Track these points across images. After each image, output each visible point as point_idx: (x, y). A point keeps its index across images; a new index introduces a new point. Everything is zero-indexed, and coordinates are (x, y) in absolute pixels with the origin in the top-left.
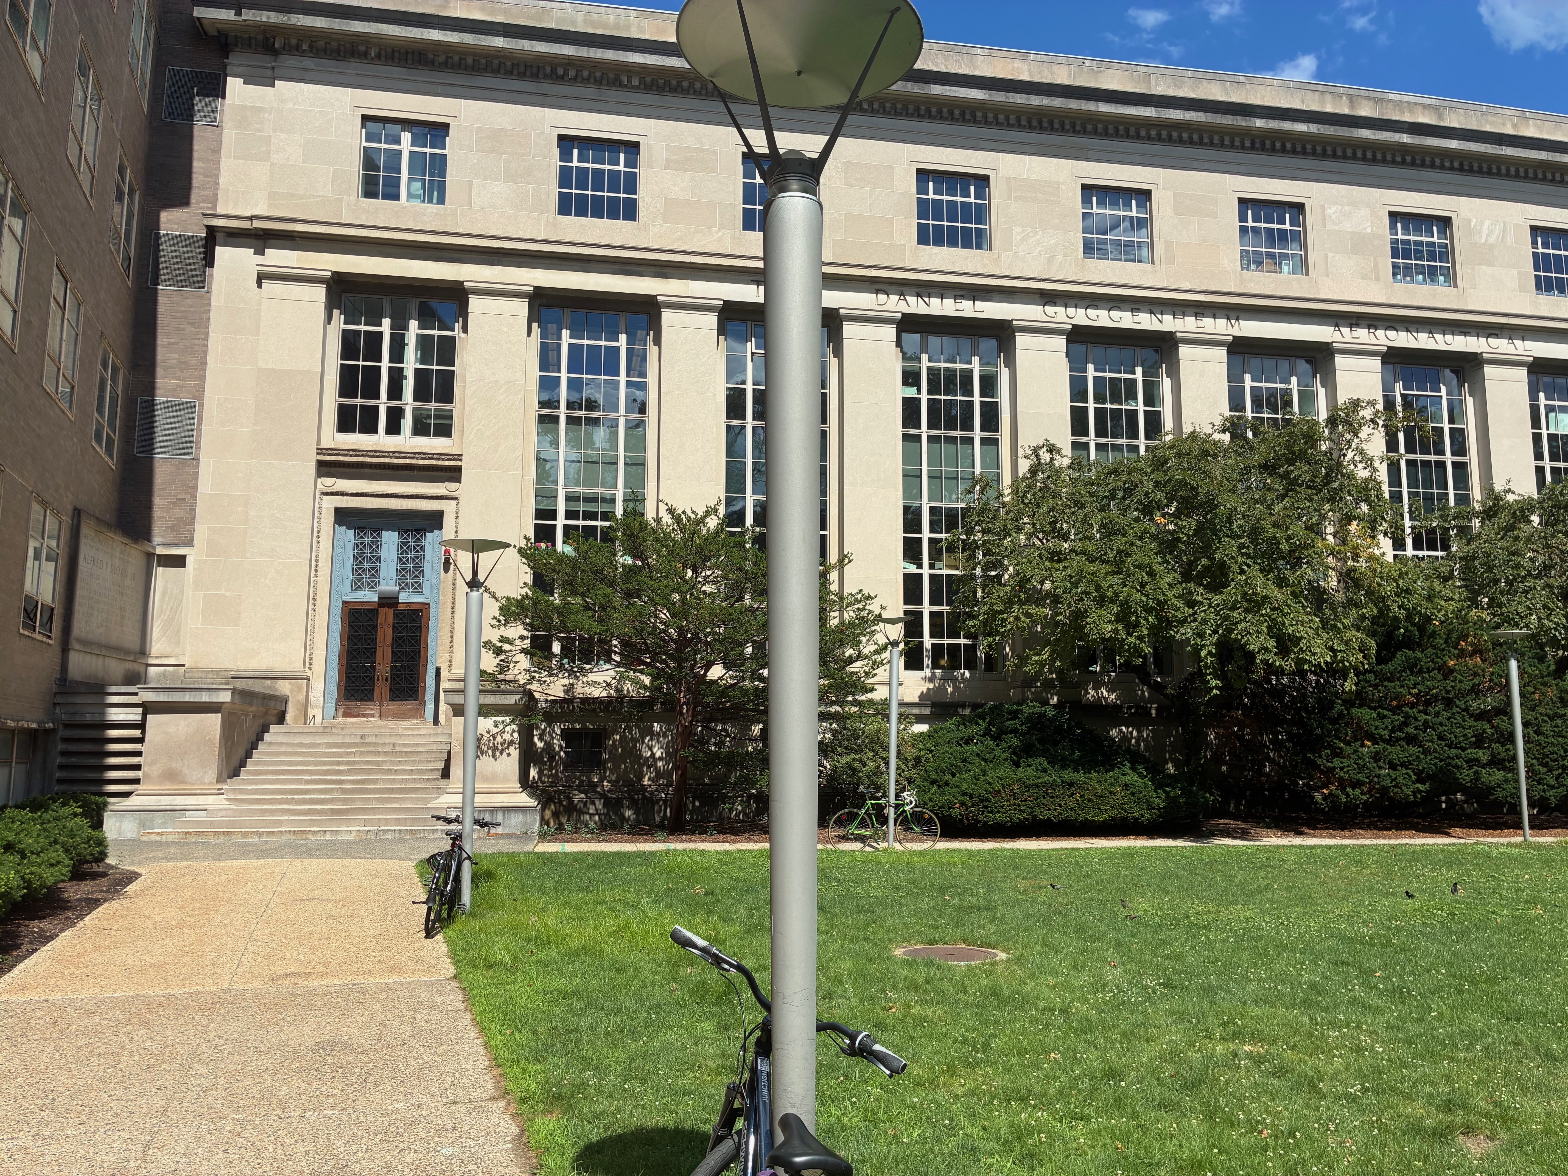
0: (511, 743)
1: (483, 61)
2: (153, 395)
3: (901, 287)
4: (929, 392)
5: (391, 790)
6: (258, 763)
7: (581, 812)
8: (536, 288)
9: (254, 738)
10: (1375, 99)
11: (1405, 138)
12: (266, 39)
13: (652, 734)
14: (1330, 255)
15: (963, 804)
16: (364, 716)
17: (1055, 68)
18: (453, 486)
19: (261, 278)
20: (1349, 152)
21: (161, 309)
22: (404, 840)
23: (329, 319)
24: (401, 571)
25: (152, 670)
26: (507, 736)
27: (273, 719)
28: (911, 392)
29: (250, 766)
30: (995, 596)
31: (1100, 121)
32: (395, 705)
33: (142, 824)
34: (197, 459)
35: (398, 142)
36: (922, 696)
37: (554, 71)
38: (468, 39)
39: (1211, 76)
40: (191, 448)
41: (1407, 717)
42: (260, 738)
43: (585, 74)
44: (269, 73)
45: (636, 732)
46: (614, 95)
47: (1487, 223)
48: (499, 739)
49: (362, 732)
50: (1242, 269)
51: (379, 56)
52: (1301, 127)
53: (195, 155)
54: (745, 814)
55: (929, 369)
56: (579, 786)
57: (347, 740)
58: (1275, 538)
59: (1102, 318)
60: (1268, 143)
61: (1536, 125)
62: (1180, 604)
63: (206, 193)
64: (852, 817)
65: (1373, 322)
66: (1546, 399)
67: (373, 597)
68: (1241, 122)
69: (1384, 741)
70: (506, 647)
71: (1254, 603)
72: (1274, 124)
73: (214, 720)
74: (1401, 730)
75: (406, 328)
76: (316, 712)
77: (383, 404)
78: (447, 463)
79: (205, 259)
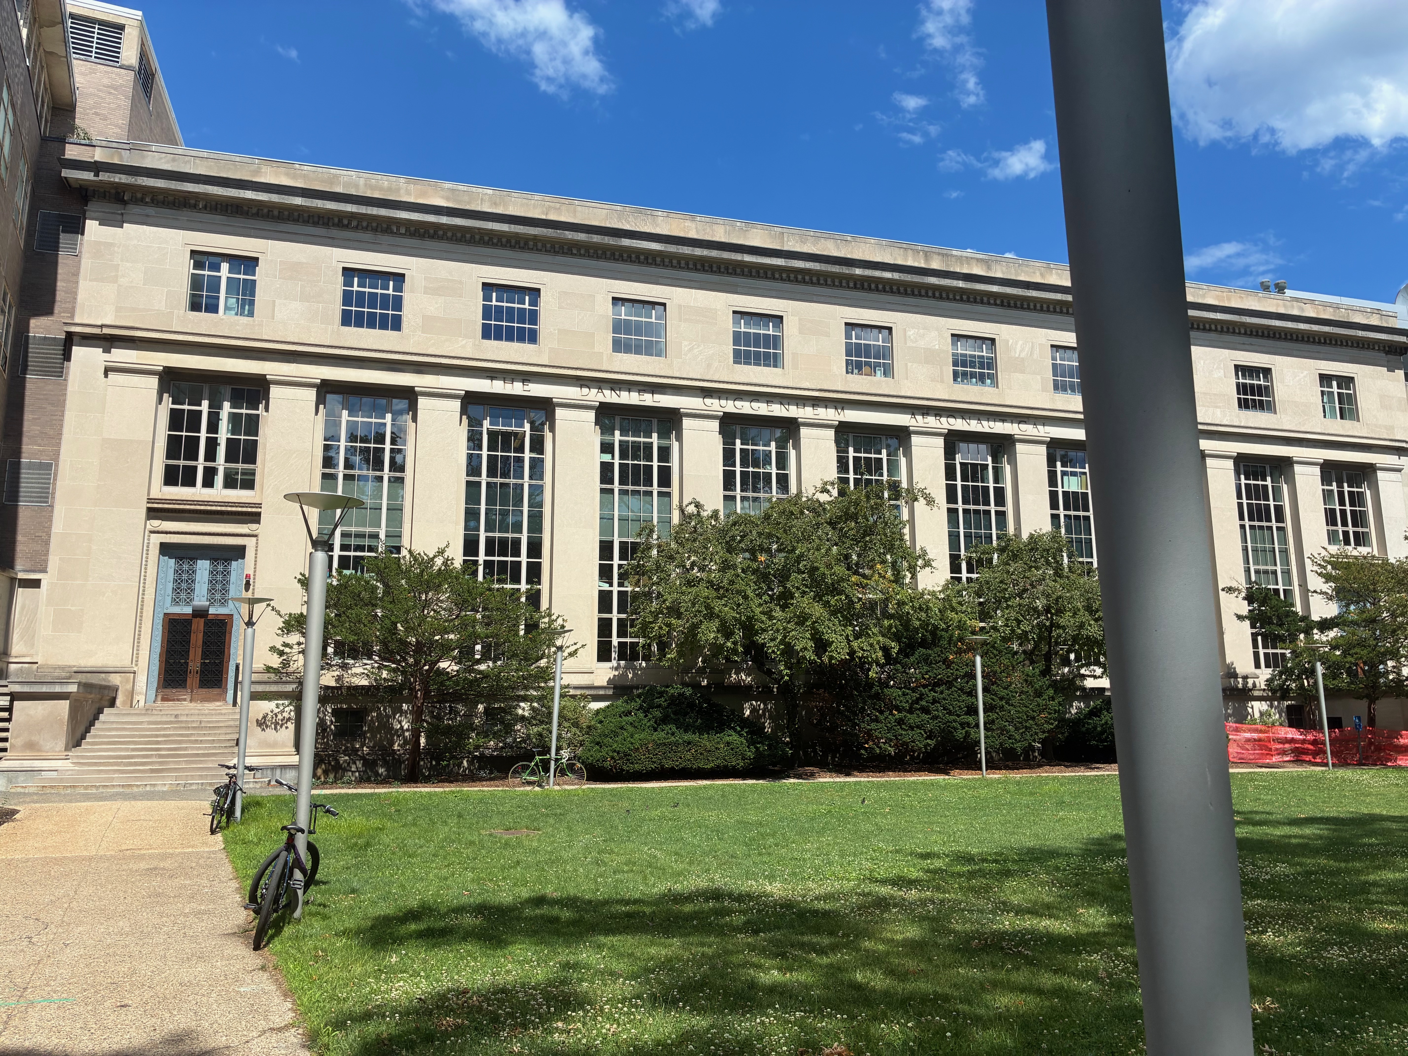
0: (289, 719)
1: (286, 213)
2: (19, 457)
3: (600, 383)
4: (621, 458)
5: (197, 755)
6: (95, 736)
7: (345, 770)
8: (322, 380)
9: (92, 718)
10: (943, 255)
11: (961, 284)
12: (118, 193)
13: (402, 712)
14: (909, 364)
15: (612, 758)
16: (178, 700)
17: (715, 227)
18: (254, 526)
19: (107, 371)
20: (923, 292)
21: (28, 393)
22: (205, 790)
23: (160, 400)
24: (211, 590)
25: (12, 667)
26: (286, 715)
27: (106, 703)
28: (607, 458)
29: (88, 739)
30: (647, 611)
31: (746, 266)
32: (204, 691)
33: (10, 781)
34: (52, 506)
35: (218, 269)
36: (609, 681)
37: (340, 221)
38: (275, 198)
39: (827, 236)
40: (48, 498)
41: (922, 695)
42: (96, 718)
43: (365, 224)
44: (119, 217)
45: (389, 711)
46: (386, 239)
47: (1020, 342)
48: (280, 717)
49: (176, 713)
50: (847, 372)
51: (205, 207)
52: (888, 275)
53: (59, 277)
54: (470, 770)
55: (620, 441)
56: (344, 751)
57: (165, 719)
58: (824, 574)
59: (745, 407)
60: (866, 284)
61: (1058, 274)
62: (764, 618)
63: (67, 305)
64: (525, 768)
65: (939, 412)
66: (1062, 466)
67: (188, 610)
68: (846, 270)
69: (905, 710)
70: (287, 650)
71: (802, 620)
72: (868, 272)
73: (64, 706)
74: (917, 703)
75: (220, 407)
76: (140, 699)
77: (201, 464)
78: (249, 510)
79: (64, 355)
